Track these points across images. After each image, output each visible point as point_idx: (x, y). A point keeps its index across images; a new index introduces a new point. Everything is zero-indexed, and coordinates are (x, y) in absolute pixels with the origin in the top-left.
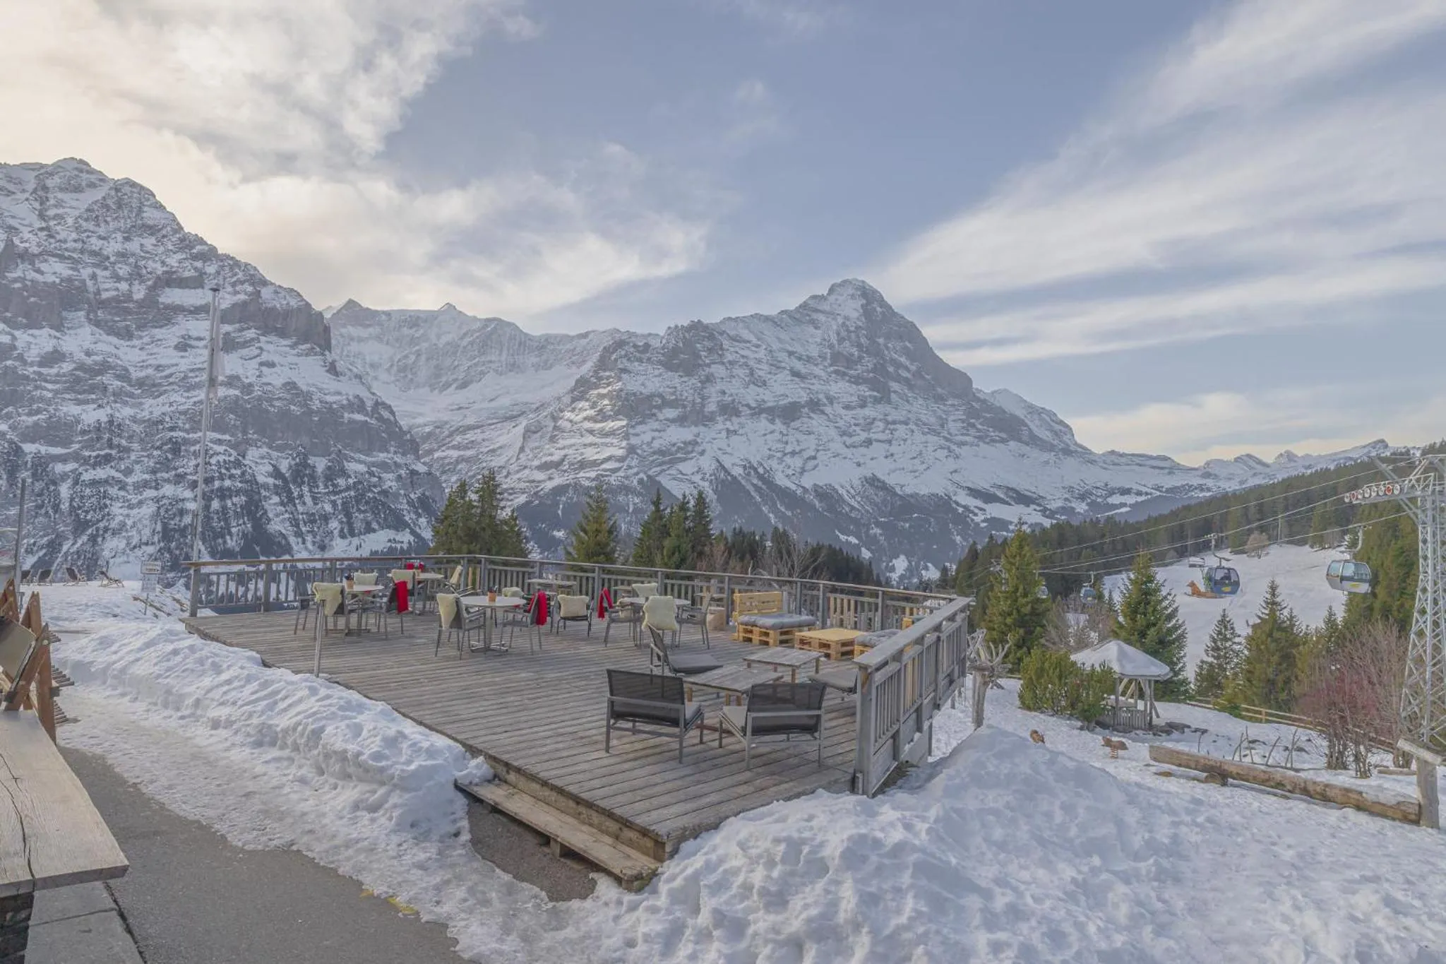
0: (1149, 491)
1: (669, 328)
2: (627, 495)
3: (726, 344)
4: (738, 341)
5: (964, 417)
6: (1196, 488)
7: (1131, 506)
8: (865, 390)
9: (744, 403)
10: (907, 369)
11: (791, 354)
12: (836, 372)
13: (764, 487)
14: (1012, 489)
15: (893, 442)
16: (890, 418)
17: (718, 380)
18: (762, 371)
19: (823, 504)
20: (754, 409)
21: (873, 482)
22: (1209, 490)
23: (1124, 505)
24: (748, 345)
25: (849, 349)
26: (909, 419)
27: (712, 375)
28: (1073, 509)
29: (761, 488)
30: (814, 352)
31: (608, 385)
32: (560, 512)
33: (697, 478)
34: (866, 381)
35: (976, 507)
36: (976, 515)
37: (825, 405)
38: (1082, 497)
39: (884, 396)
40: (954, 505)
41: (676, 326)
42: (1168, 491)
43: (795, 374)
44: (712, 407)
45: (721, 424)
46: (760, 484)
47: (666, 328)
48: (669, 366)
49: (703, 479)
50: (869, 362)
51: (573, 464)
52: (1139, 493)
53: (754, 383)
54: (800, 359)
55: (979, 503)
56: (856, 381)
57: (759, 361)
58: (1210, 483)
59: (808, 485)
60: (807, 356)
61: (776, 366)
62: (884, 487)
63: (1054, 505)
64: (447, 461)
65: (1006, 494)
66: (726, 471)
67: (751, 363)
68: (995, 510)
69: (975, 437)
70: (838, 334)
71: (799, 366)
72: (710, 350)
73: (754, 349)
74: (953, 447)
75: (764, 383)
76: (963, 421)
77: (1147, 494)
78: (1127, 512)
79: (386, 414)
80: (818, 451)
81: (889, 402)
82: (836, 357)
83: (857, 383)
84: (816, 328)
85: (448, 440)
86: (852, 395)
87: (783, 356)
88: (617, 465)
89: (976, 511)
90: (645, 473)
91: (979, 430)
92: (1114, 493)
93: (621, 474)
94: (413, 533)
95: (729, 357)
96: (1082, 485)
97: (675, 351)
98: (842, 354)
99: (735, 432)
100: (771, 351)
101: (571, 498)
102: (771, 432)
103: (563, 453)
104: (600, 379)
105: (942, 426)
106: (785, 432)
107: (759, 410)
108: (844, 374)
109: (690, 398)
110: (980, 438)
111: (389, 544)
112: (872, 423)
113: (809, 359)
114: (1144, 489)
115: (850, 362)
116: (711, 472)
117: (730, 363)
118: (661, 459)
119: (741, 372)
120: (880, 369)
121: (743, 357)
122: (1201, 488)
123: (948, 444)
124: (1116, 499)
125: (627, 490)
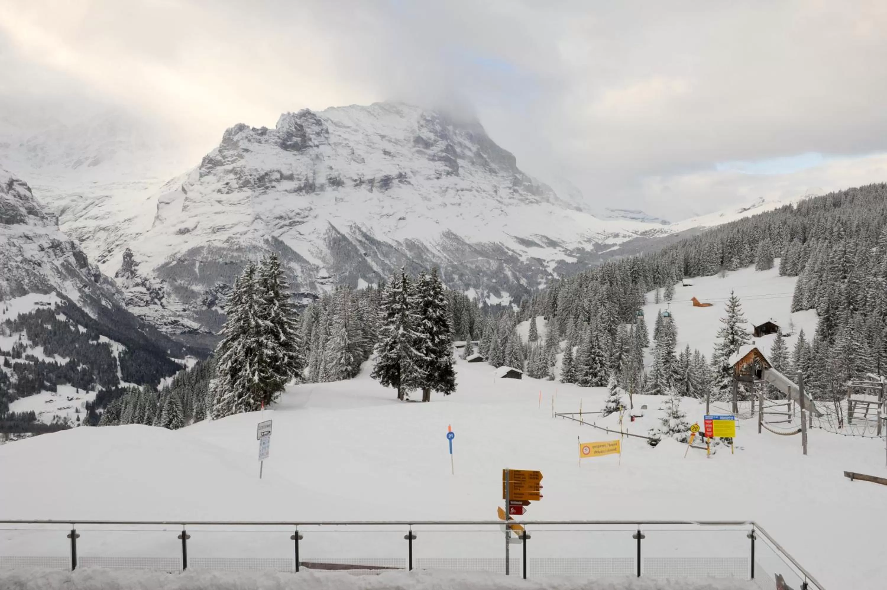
0: (631, 234)
1: (283, 115)
2: (255, 253)
3: (331, 129)
4: (339, 126)
5: (511, 185)
6: (658, 232)
7: (620, 245)
8: (441, 166)
9: (348, 176)
10: (470, 150)
11: (383, 137)
12: (419, 152)
13: (367, 242)
14: (545, 237)
15: (462, 204)
16: (458, 187)
17: (326, 158)
18: (361, 151)
19: (412, 253)
20: (355, 181)
21: (449, 235)
22: (666, 232)
23: (614, 245)
24: (349, 130)
25: (426, 134)
26: (472, 187)
27: (321, 154)
28: (583, 249)
29: (365, 243)
30: (401, 136)
31: (233, 162)
32: (197, 270)
33: (313, 237)
34: (441, 159)
35: (521, 250)
36: (521, 256)
37: (410, 177)
38: (589, 241)
39: (454, 170)
40: (506, 250)
41: (289, 114)
42: (641, 234)
43: (386, 153)
44: (321, 179)
45: (330, 193)
46: (363, 240)
47: (280, 115)
48: (284, 146)
49: (318, 237)
50: (442, 144)
51: (205, 229)
52: (624, 236)
53: (354, 160)
54: (390, 141)
55: (523, 248)
56: (433, 158)
57: (358, 143)
58: (666, 227)
59: (401, 240)
60: (396, 139)
61: (371, 145)
62: (456, 238)
63: (571, 247)
64: (86, 230)
65: (541, 240)
66: (336, 231)
67: (351, 144)
68: (534, 252)
69: (519, 200)
70: (418, 122)
71: (389, 147)
72: (318, 134)
73: (353, 133)
74: (504, 208)
75: (363, 160)
76: (510, 188)
77: (629, 236)
78: (617, 250)
79: (22, 191)
80: (407, 213)
81: (457, 175)
82: (418, 140)
83: (433, 160)
84: (402, 117)
85: (85, 211)
86: (430, 169)
87: (377, 139)
88: (245, 229)
89: (521, 253)
90: (269, 234)
91: (521, 195)
92: (609, 237)
93: (249, 235)
94: (59, 295)
95: (333, 139)
96: (589, 231)
97: (290, 135)
98: (422, 138)
99: (342, 200)
100: (367, 135)
101: (207, 258)
102: (370, 199)
103: (196, 219)
104: (224, 157)
105: (496, 192)
106: (381, 199)
107: (359, 183)
108: (425, 153)
109: (304, 173)
110: (522, 200)
111: (37, 307)
112: (446, 191)
113: (397, 142)
114: (628, 234)
115: (427, 144)
116: (324, 231)
117: (335, 144)
118: (282, 222)
119: (345, 152)
120: (449, 149)
121: (345, 139)
122: (661, 231)
123: (500, 205)
124: (610, 241)
125: (255, 248)
